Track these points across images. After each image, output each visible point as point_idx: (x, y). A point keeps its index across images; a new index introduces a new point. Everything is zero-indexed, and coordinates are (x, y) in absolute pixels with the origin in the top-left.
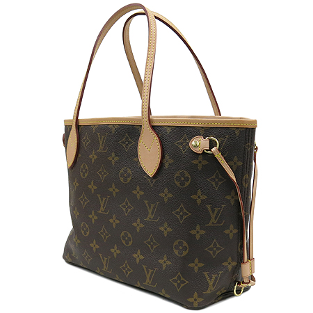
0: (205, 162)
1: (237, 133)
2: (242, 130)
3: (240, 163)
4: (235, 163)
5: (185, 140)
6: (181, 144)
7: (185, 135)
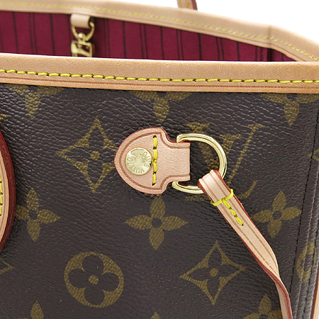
0: (175, 223)
1: (291, 113)
2: (306, 101)
3: (293, 213)
4: (277, 215)
5: (96, 141)
6: (81, 155)
7: (97, 124)
